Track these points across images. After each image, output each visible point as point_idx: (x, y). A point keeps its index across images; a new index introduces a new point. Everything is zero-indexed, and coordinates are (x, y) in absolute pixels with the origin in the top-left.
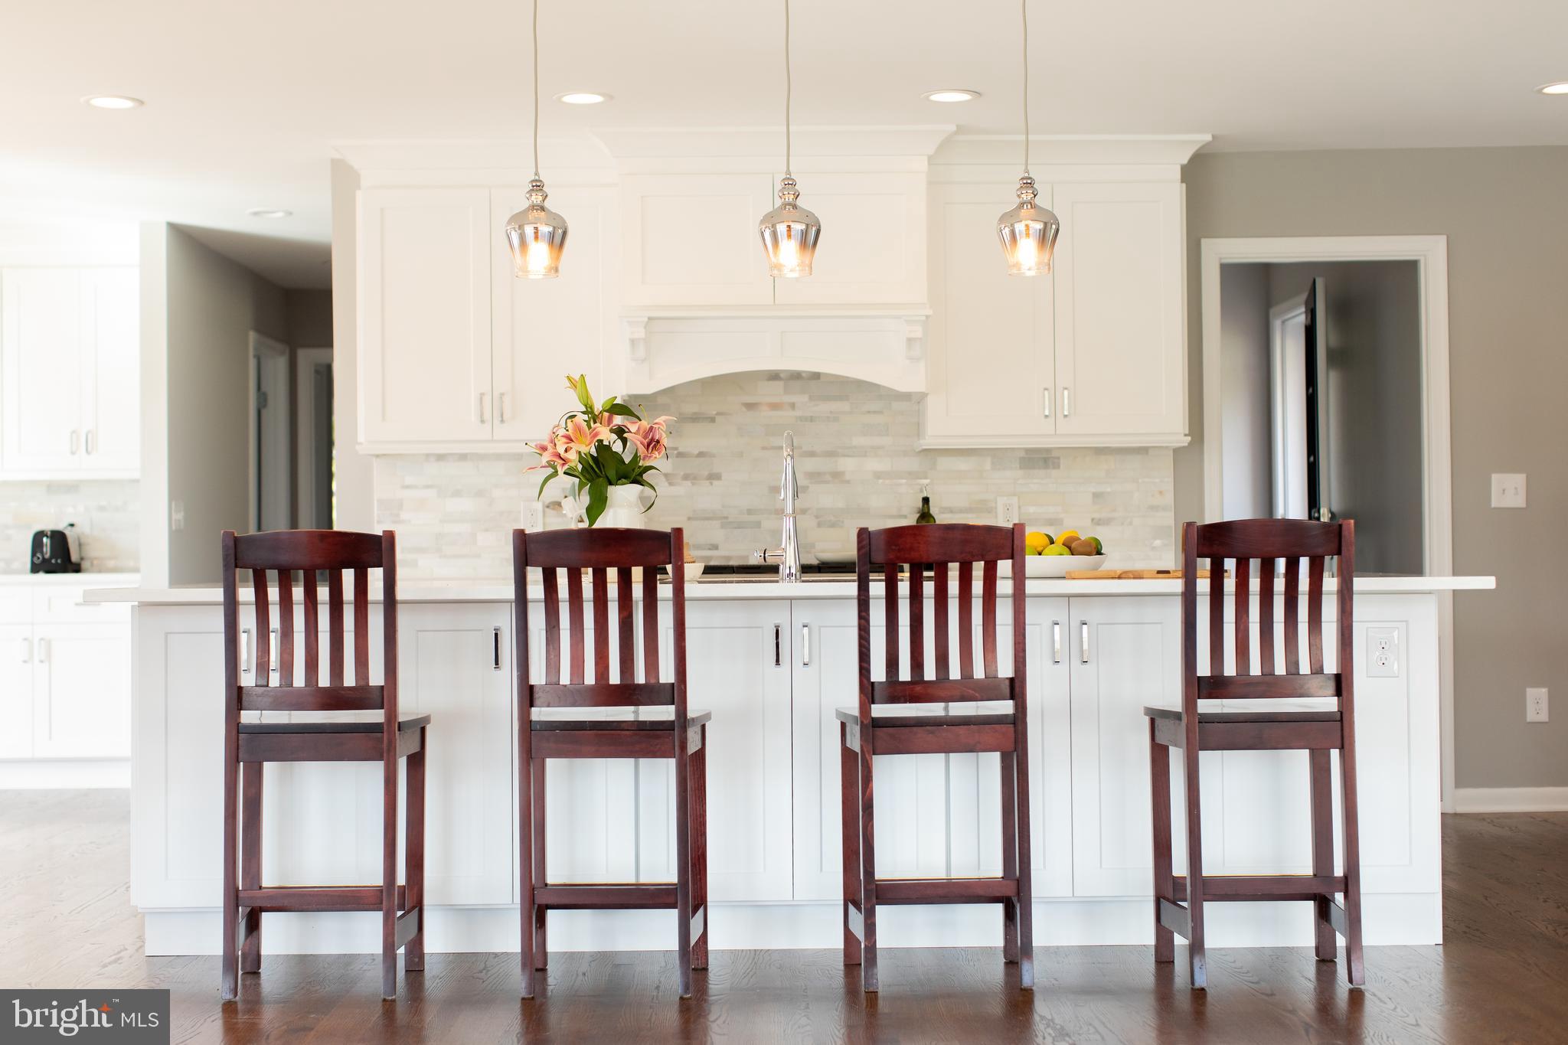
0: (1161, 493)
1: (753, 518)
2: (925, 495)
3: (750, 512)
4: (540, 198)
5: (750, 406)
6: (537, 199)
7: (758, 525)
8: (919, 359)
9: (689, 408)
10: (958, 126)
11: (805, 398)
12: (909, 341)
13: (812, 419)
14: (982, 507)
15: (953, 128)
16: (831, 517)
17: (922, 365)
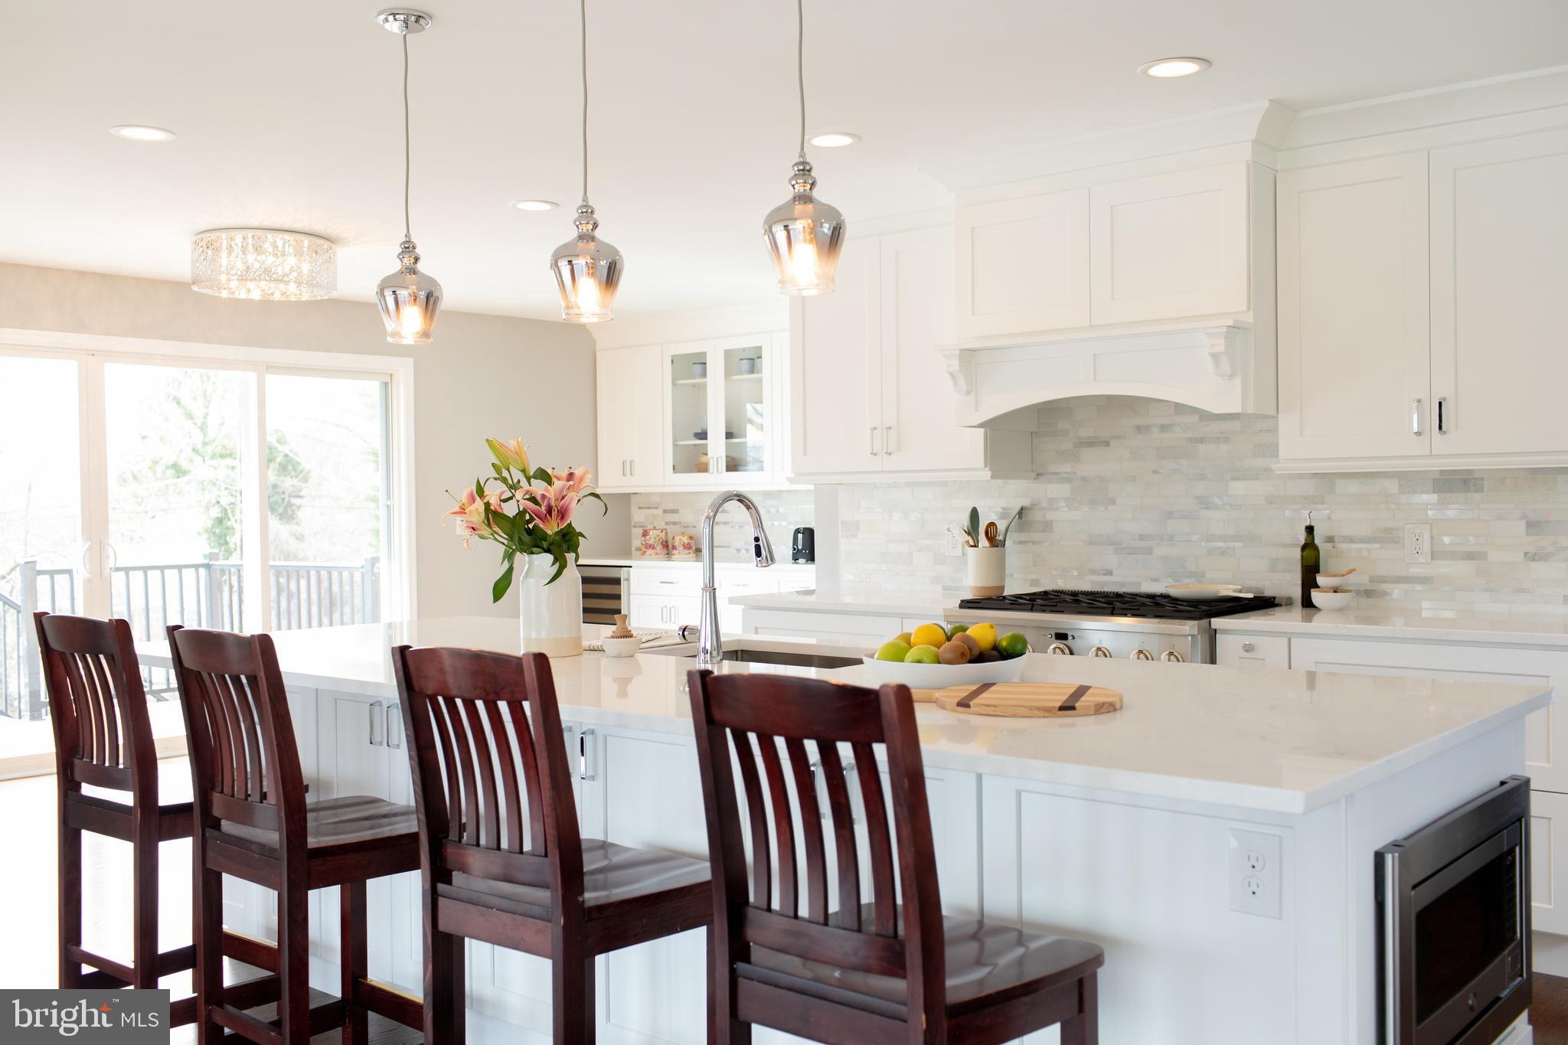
1: (1144, 544)
2: (1308, 524)
3: (1142, 537)
4: (412, 260)
5: (1139, 429)
7: (1149, 551)
8: (1232, 376)
9: (1085, 433)
10: (1270, 100)
11: (1195, 418)
12: (1214, 356)
13: (1202, 441)
14: (1388, 537)
15: (1266, 104)
16: (1221, 544)
17: (1238, 382)
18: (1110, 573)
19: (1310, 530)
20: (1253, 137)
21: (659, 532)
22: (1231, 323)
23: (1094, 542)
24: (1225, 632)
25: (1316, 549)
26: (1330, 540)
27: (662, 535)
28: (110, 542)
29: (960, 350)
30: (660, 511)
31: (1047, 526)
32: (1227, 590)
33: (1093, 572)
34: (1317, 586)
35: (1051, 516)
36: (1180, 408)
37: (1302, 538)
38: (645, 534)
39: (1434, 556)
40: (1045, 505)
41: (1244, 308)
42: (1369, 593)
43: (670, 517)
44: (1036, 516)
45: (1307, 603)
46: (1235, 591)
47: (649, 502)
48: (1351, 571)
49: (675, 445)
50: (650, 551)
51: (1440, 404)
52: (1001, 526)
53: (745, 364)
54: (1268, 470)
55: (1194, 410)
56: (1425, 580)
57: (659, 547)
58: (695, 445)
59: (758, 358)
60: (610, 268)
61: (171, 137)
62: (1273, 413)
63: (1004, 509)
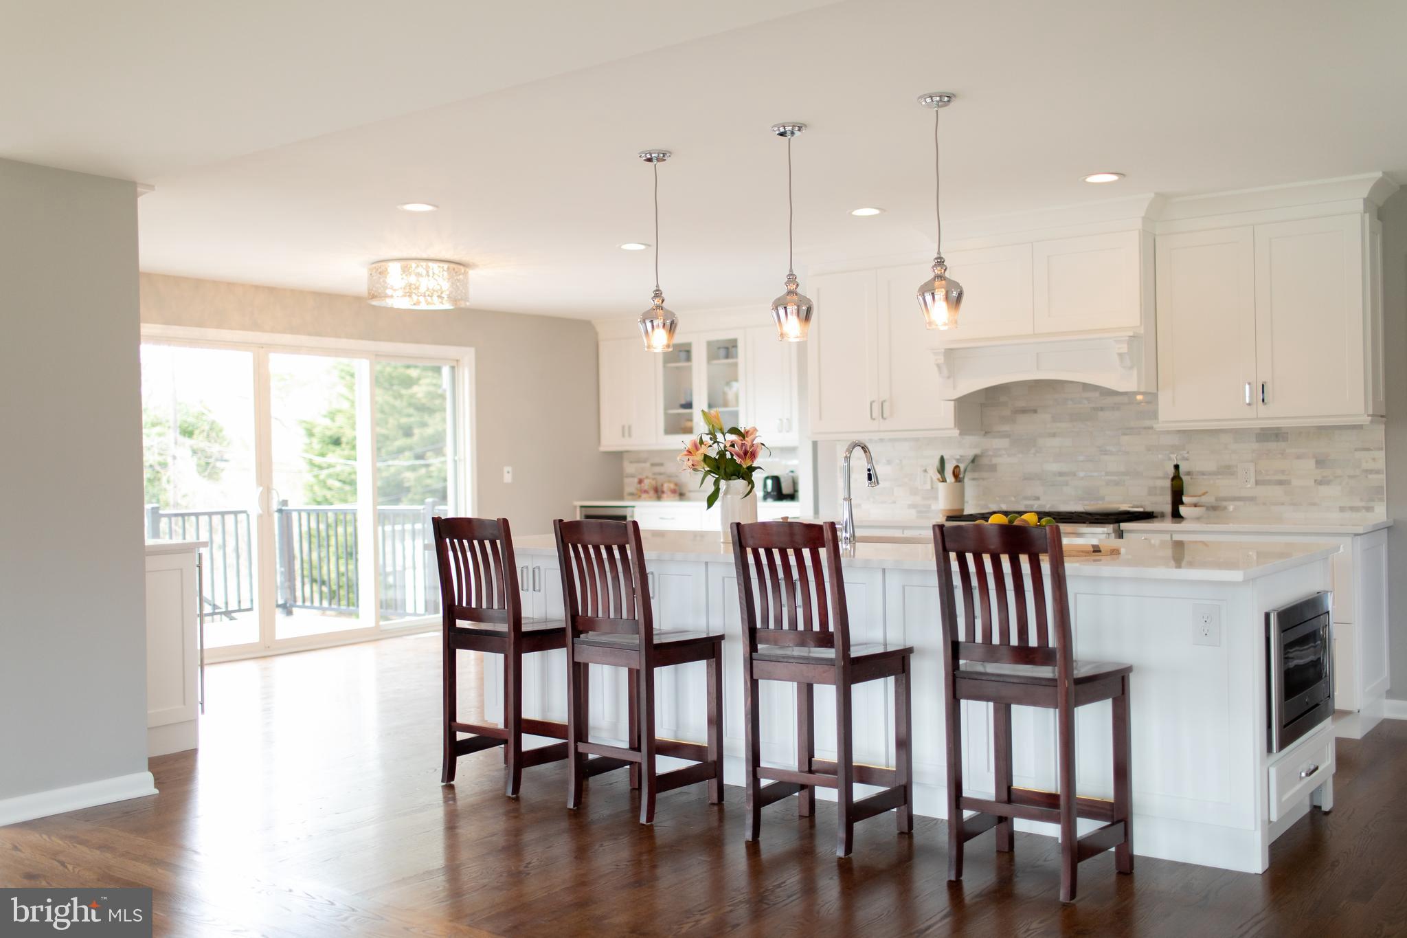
1: (1062, 479)
2: (1175, 463)
3: (1060, 474)
4: (661, 301)
6: (658, 302)
8: (1131, 368)
9: (1021, 404)
10: (1156, 194)
11: (1097, 394)
12: (1120, 355)
13: (1102, 409)
14: (1227, 471)
15: (1152, 195)
16: (1115, 478)
17: (1135, 372)
18: (1038, 499)
19: (1177, 467)
20: (1143, 215)
21: (651, 481)
22: (1131, 334)
23: (1028, 478)
24: (1130, 531)
25: (1181, 479)
26: (1189, 473)
27: (654, 482)
28: (274, 487)
29: (946, 349)
30: (648, 465)
31: (993, 468)
32: (1125, 507)
33: (1026, 498)
34: (1182, 503)
35: (995, 461)
36: (1086, 387)
37: (1171, 471)
38: (640, 482)
39: (1257, 483)
40: (991, 453)
41: (1139, 324)
42: (1214, 508)
43: (657, 469)
44: (985, 461)
45: (1176, 515)
46: (1129, 507)
47: (638, 457)
48: (1204, 494)
49: (666, 414)
50: (644, 496)
51: (1263, 385)
52: (962, 467)
53: (722, 352)
54: (1151, 428)
55: (1095, 388)
56: (1252, 499)
57: (652, 493)
58: (679, 414)
59: (733, 347)
60: (807, 310)
61: (435, 209)
62: (1155, 391)
63: (961, 456)
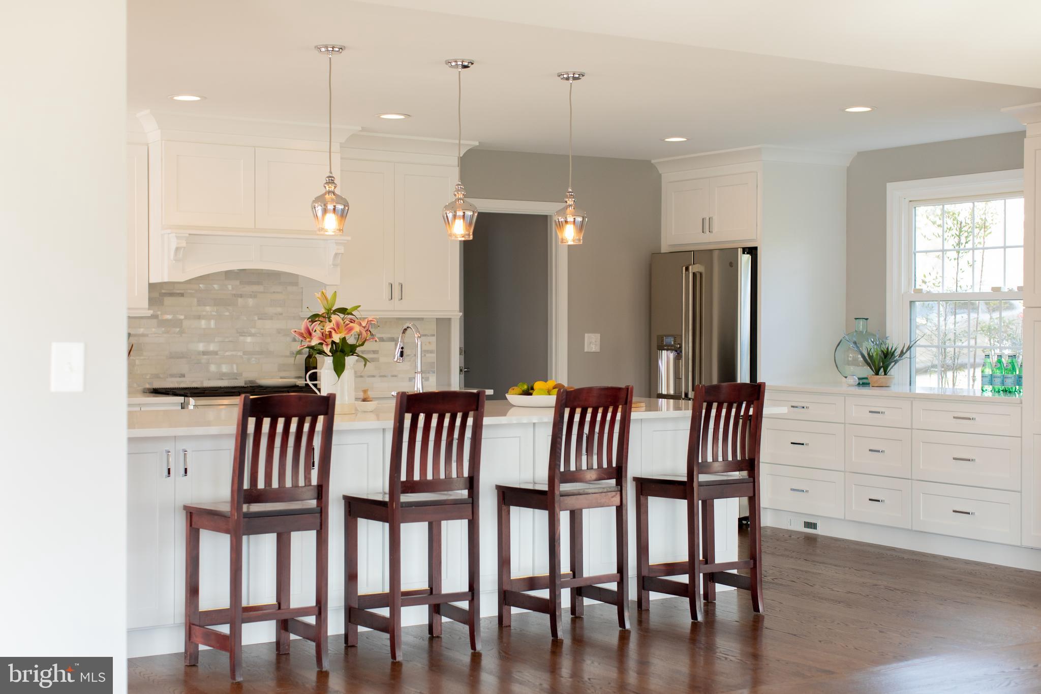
0: (429, 343)
8: (337, 265)
17: (338, 269)
